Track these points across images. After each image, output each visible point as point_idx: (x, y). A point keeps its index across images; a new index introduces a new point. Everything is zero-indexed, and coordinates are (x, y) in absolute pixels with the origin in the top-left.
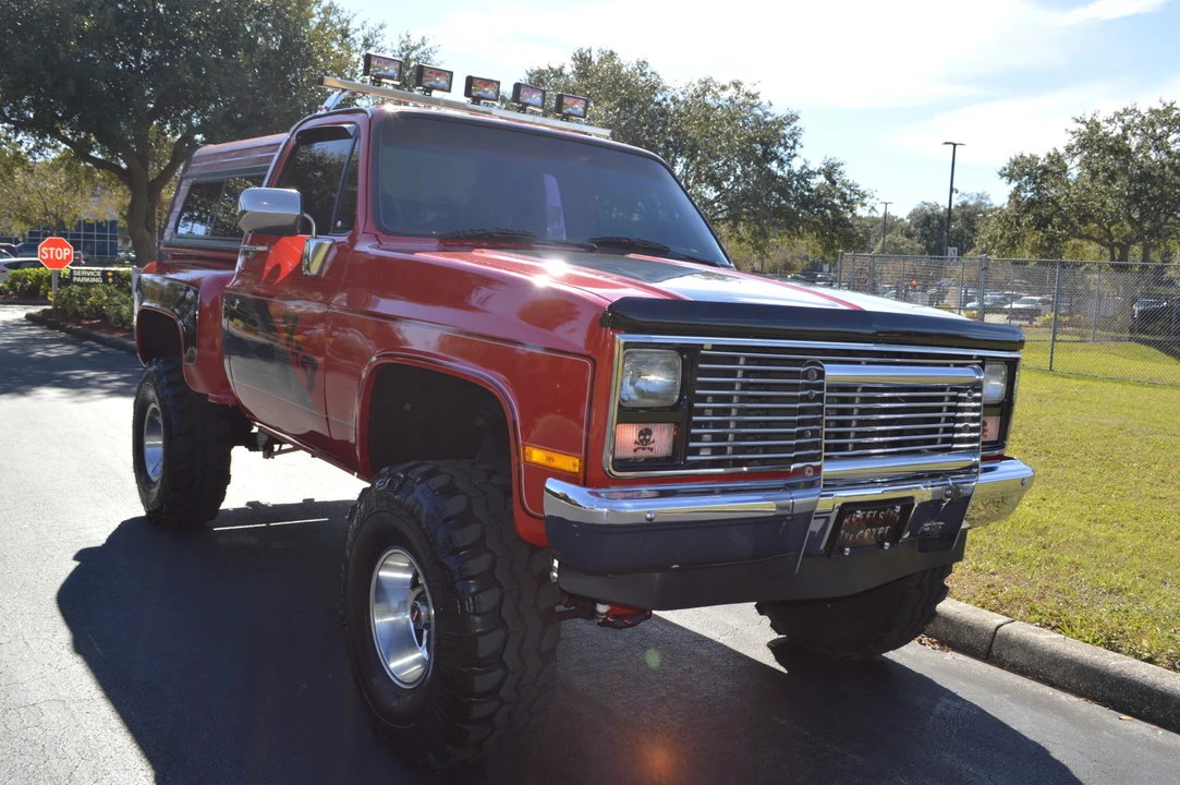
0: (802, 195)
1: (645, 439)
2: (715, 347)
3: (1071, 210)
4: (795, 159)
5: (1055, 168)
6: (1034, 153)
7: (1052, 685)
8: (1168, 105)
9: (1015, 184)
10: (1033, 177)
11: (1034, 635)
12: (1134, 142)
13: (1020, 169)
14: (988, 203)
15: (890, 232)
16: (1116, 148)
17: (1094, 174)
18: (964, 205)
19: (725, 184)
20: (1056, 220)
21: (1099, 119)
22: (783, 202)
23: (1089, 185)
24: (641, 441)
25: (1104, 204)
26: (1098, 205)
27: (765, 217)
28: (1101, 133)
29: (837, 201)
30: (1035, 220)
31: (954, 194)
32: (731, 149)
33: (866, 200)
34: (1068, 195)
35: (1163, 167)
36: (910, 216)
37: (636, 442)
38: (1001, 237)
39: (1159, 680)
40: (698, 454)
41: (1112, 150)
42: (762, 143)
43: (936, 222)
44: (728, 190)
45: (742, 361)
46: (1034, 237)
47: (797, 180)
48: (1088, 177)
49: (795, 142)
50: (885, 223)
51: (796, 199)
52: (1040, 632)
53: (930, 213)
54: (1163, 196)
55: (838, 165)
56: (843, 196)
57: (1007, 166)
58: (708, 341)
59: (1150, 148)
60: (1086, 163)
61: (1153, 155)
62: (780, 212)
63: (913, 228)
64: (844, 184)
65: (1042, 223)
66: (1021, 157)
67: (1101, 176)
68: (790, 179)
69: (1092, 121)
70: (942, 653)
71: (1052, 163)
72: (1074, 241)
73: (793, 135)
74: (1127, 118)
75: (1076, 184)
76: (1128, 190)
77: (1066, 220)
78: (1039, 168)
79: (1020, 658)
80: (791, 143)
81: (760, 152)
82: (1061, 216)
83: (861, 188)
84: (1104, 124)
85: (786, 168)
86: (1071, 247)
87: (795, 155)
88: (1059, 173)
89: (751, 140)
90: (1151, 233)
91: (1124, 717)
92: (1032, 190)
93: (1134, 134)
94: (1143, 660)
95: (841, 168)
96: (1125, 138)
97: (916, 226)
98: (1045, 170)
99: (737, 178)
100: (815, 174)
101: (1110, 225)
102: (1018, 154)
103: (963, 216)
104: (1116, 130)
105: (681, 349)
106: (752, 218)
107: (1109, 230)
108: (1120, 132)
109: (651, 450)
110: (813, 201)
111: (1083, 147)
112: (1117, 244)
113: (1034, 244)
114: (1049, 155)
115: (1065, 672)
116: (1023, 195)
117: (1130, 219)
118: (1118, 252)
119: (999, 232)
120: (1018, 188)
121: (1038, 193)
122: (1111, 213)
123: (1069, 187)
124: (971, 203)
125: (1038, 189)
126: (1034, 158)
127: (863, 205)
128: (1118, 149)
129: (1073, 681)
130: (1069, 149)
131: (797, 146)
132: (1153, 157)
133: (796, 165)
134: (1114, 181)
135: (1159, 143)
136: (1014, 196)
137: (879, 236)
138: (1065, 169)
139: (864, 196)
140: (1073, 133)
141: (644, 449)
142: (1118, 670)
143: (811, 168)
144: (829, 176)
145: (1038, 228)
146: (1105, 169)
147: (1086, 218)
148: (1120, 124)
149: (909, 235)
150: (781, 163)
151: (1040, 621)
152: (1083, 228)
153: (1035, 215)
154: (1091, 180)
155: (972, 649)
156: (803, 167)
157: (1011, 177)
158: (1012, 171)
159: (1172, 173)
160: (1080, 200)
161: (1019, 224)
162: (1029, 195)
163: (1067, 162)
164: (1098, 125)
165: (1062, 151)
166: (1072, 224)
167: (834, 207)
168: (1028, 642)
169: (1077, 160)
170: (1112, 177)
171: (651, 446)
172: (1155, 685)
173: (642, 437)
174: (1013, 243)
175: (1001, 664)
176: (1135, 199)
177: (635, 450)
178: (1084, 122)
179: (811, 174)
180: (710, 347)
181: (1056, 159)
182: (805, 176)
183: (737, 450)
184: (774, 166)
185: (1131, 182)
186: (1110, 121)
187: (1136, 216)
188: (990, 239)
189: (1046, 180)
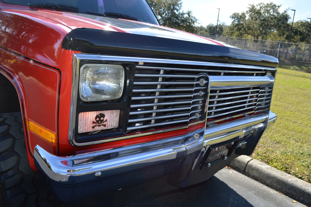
0: (182, 19)
1: (100, 120)
2: (146, 64)
3: (246, 27)
4: (181, 10)
5: (243, 16)
6: (238, 12)
7: (267, 185)
8: (271, 2)
9: (233, 20)
10: (238, 18)
11: (261, 166)
12: (262, 11)
13: (235, 16)
14: (225, 25)
15: (202, 30)
16: (258, 12)
17: (252, 18)
18: (220, 25)
19: (163, 15)
20: (242, 29)
21: (254, 5)
22: (177, 21)
23: (251, 21)
24: (98, 122)
25: (254, 26)
26: (252, 26)
27: (173, 24)
28: (255, 8)
29: (190, 21)
30: (237, 29)
31: (218, 21)
32: (165, 6)
33: (197, 21)
34: (246, 23)
35: (268, 18)
36: (207, 27)
37: (93, 123)
38: (229, 32)
39: (306, 188)
40: (134, 126)
41: (257, 13)
42: (173, 5)
43: (213, 29)
44: (164, 17)
45: (162, 72)
46: (237, 33)
47: (181, 15)
48: (251, 19)
49: (181, 6)
50: (201, 28)
51: (180, 20)
52: (262, 164)
53: (211, 26)
54: (268, 25)
55: (191, 12)
56: (192, 20)
57: (232, 15)
58: (141, 60)
59: (266, 13)
60: (250, 16)
61: (266, 14)
62: (176, 23)
63: (207, 30)
64: (192, 17)
65: (239, 29)
66: (235, 13)
67: (254, 19)
68: (179, 15)
69: (253, 5)
70: (229, 170)
71: (242, 15)
72: (246, 35)
73: (180, 4)
74: (261, 5)
75: (248, 20)
76: (260, 23)
77: (245, 29)
78: (240, 16)
79: (255, 174)
80: (180, 6)
81: (172, 8)
82: (244, 28)
83: (196, 18)
84: (256, 6)
85: (179, 12)
86: (245, 36)
87: (181, 9)
88: (244, 18)
89: (170, 4)
90: (264, 34)
91: (294, 201)
92: (237, 21)
93: (262, 9)
94: (299, 178)
95: (191, 13)
96: (260, 10)
97: (208, 29)
98: (241, 17)
99: (166, 14)
100: (185, 14)
101: (255, 31)
102: (235, 12)
103: (219, 27)
104: (258, 8)
105: (124, 65)
106: (169, 24)
107: (254, 32)
108: (259, 8)
109: (105, 126)
110: (184, 21)
111: (250, 11)
112: (256, 36)
113: (237, 34)
114: (242, 13)
115: (272, 181)
116: (235, 22)
117: (259, 30)
118: (256, 38)
119: (229, 31)
120: (234, 20)
121: (239, 22)
122: (255, 28)
123: (246, 21)
124: (221, 24)
125: (239, 21)
126: (238, 14)
127: (196, 22)
128: (258, 13)
129: (275, 185)
130: (247, 12)
131: (181, 7)
132: (266, 15)
133: (181, 11)
134: (257, 20)
135: (268, 11)
136: (233, 22)
137: (199, 31)
138: (245, 17)
139: (196, 20)
140: (248, 8)
141: (99, 126)
142: (292, 182)
143: (184, 12)
144: (189, 14)
145: (238, 31)
146: (255, 17)
147: (249, 29)
148: (259, 6)
149: (206, 31)
150: (177, 10)
151: (261, 159)
152: (248, 31)
153: (237, 27)
154: (251, 20)
155: (238, 168)
156: (182, 12)
157: (233, 18)
158: (233, 16)
159: (271, 19)
160: (248, 24)
161: (233, 29)
162: (237, 22)
163: (246, 15)
164: (254, 7)
165: (245, 12)
166: (246, 30)
167: (189, 23)
168: (259, 169)
169: (248, 14)
170: (256, 19)
171: (104, 123)
172: (305, 190)
173: (98, 119)
174: (232, 34)
175: (248, 175)
176: (261, 25)
177: (93, 127)
178: (251, 5)
179: (184, 14)
180: (143, 64)
181: (243, 14)
182: (183, 14)
183: (157, 121)
184: (175, 11)
185: (261, 21)
186: (257, 5)
187: (261, 29)
188: (226, 33)
189: (241, 19)
